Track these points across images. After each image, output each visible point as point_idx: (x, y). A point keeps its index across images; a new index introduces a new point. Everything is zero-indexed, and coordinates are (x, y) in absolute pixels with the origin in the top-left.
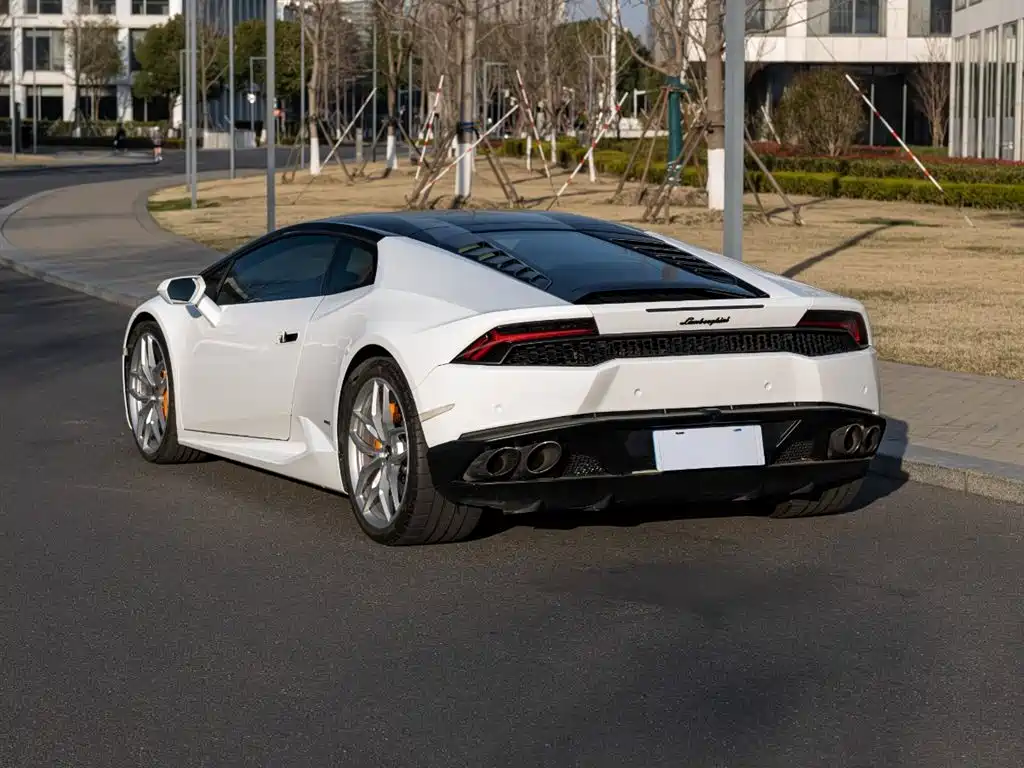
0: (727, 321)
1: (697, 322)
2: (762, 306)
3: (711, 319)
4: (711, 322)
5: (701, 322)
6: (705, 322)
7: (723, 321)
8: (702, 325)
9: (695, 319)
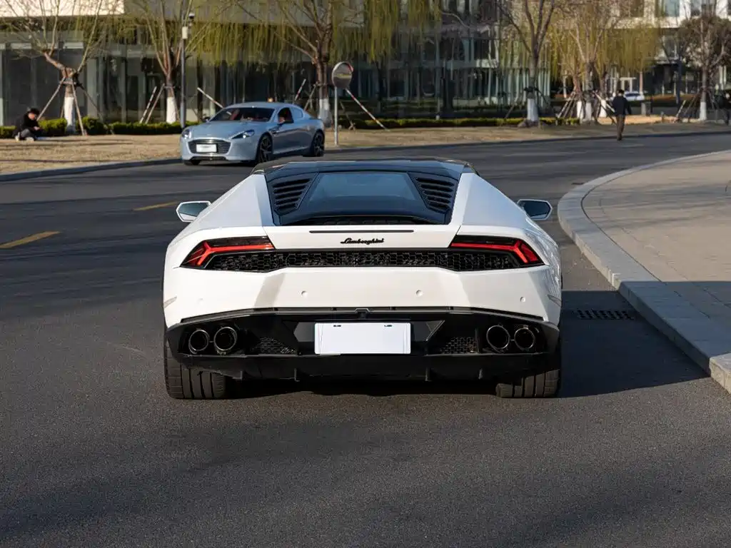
0: (382, 241)
1: (355, 242)
2: (412, 231)
3: (368, 240)
4: (368, 242)
5: (359, 242)
6: (363, 242)
7: (378, 241)
8: (361, 244)
9: (353, 240)
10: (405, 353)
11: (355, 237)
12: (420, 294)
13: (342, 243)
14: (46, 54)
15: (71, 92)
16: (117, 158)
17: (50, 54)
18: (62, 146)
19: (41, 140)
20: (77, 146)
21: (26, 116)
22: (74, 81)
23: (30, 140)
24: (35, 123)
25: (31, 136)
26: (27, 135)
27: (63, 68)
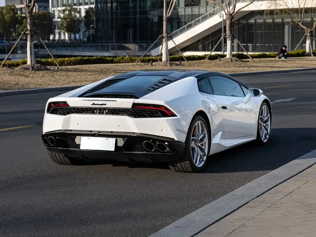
0: (106, 104)
1: (96, 105)
2: (116, 101)
3: (100, 104)
4: (101, 105)
5: (97, 104)
6: (99, 105)
7: (104, 105)
8: (98, 105)
9: (95, 104)
10: (112, 150)
11: (96, 102)
12: (120, 127)
13: (92, 105)
14: (299, 23)
15: (309, 39)
16: (313, 66)
17: (301, 22)
18: (293, 61)
19: (288, 59)
20: (300, 61)
21: (282, 49)
22: (310, 34)
23: (283, 58)
24: (285, 51)
25: (284, 57)
26: (282, 56)
27: (306, 29)
